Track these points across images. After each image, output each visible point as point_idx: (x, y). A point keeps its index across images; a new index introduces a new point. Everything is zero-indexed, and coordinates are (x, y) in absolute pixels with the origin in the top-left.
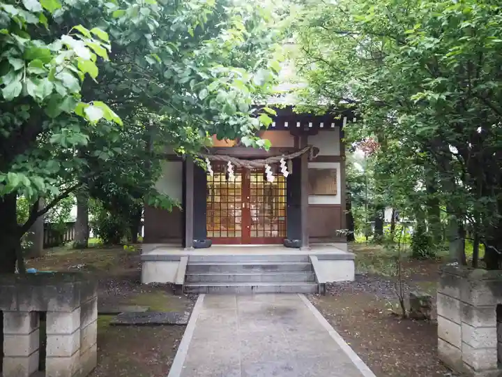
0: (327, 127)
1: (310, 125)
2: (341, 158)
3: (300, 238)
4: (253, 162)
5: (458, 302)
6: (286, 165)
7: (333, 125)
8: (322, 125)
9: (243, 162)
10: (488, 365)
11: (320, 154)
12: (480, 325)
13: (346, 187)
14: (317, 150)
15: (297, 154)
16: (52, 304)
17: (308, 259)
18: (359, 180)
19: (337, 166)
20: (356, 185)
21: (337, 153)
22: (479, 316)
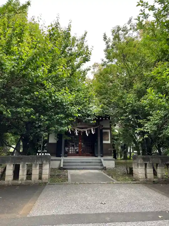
0: (106, 119)
2: (110, 129)
3: (98, 154)
4: (83, 130)
5: (136, 163)
6: (93, 130)
7: (107, 119)
8: (104, 119)
9: (80, 130)
10: (143, 178)
11: (103, 127)
12: (140, 168)
13: (112, 139)
14: (102, 126)
15: (96, 127)
16: (44, 162)
17: (100, 160)
18: (117, 136)
19: (109, 131)
20: (116, 138)
21: (109, 127)
22: (140, 166)
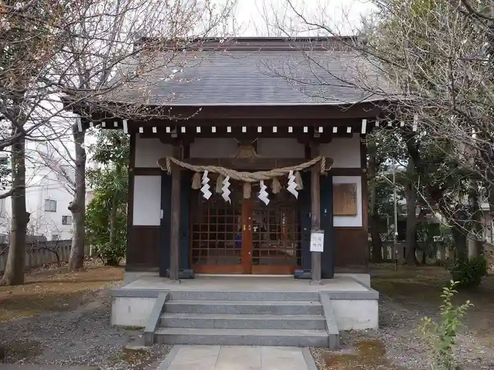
0: (342, 132)
1: (321, 130)
2: (362, 172)
7: (349, 130)
8: (335, 130)
11: (334, 165)
14: (330, 161)
19: (357, 180)
